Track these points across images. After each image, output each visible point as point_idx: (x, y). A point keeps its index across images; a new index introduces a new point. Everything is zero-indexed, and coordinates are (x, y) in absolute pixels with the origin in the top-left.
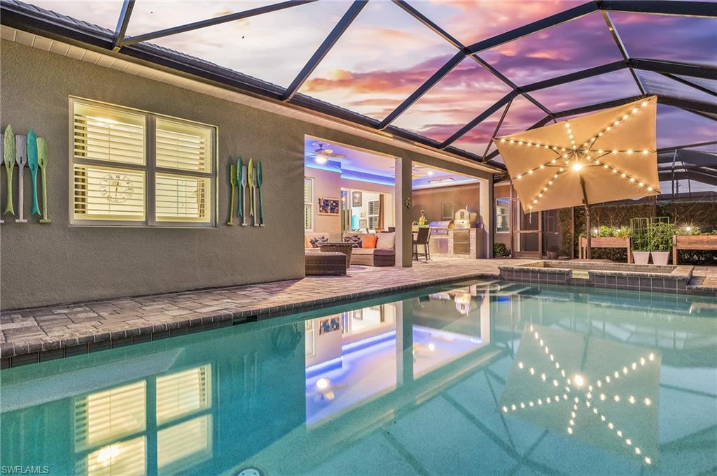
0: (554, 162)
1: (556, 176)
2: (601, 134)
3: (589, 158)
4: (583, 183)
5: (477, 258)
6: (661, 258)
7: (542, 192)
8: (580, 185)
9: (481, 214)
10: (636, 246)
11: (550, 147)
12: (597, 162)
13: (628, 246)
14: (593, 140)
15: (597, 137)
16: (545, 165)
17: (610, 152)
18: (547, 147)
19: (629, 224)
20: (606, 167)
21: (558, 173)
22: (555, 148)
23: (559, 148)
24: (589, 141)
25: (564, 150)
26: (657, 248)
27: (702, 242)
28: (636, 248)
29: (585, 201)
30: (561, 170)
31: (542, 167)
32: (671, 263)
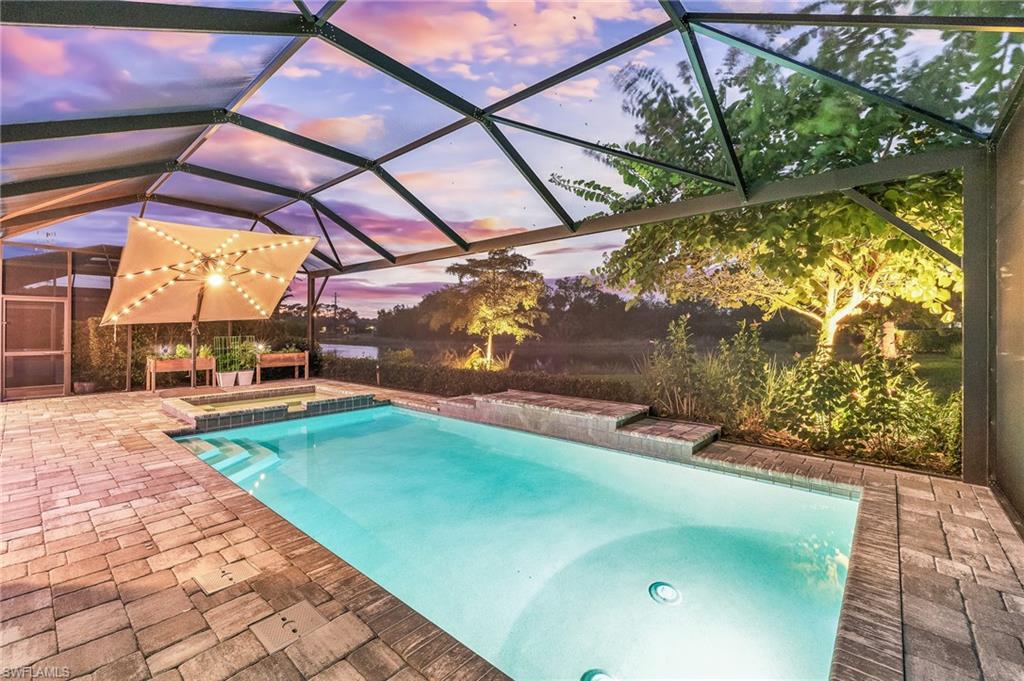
0: (181, 265)
1: (172, 283)
2: (250, 251)
4: (202, 297)
6: (245, 377)
7: (142, 299)
8: (196, 298)
10: (223, 367)
11: (189, 248)
13: (214, 367)
14: (238, 254)
15: (245, 252)
16: (170, 267)
17: (249, 271)
18: (184, 248)
21: (177, 279)
22: (192, 251)
24: (232, 253)
25: (199, 254)
26: (242, 368)
27: (279, 360)
28: (221, 370)
29: (195, 318)
30: (183, 276)
31: (165, 268)
32: (254, 381)
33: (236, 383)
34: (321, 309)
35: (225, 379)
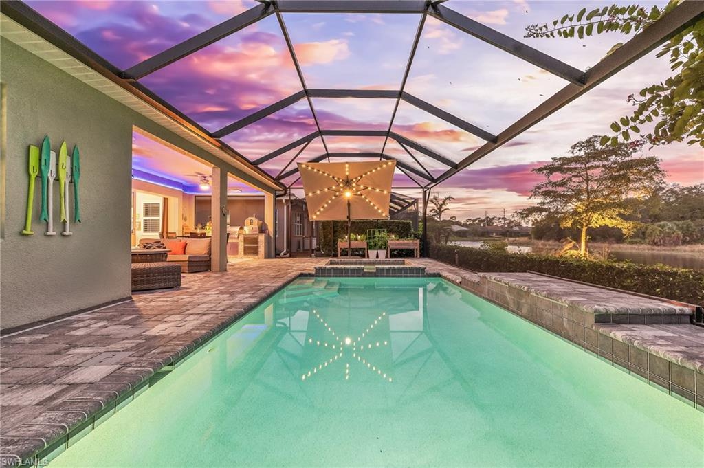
0: (334, 187)
1: (334, 198)
2: (364, 176)
3: (354, 189)
4: (349, 205)
5: (265, 258)
6: (382, 254)
7: (323, 207)
8: (347, 206)
9: (265, 221)
10: (370, 247)
11: (333, 177)
12: (359, 193)
13: (366, 247)
14: (359, 178)
15: (362, 177)
16: (328, 189)
17: (367, 188)
18: (331, 177)
19: (366, 233)
20: (363, 197)
21: (335, 196)
22: (336, 179)
23: (339, 179)
24: (356, 178)
25: (341, 181)
26: (381, 248)
27: (401, 244)
28: (370, 249)
29: (348, 217)
30: (337, 194)
31: (326, 190)
32: (387, 257)
33: (377, 257)
34: (494, 221)
35: (372, 253)
